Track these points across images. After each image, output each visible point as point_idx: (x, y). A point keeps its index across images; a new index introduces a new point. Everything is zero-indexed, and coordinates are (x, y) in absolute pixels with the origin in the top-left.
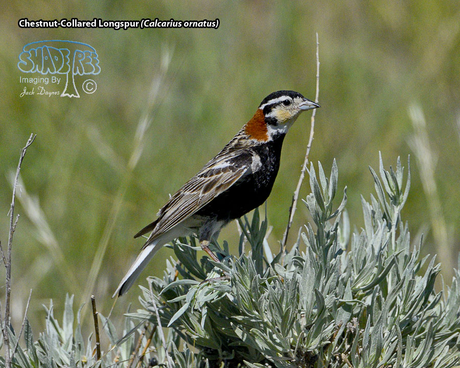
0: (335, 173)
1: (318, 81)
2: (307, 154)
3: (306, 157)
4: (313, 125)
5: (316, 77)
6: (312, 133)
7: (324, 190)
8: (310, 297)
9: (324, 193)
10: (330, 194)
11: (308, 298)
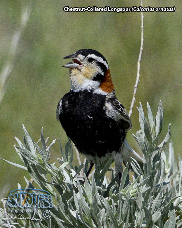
1: (142, 32)
2: (135, 93)
3: (133, 96)
4: (139, 69)
5: (141, 29)
6: (138, 75)
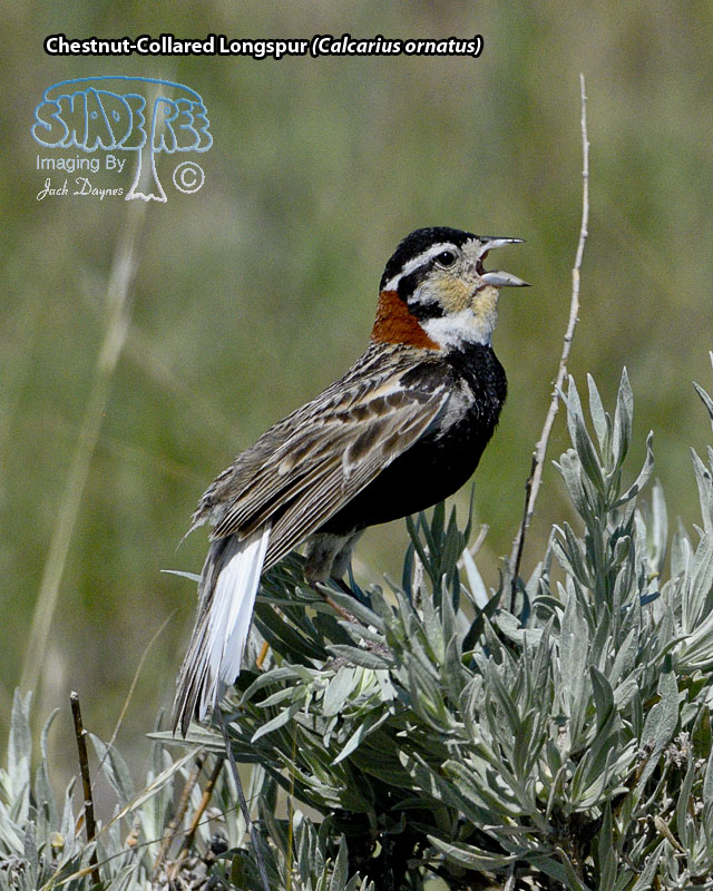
0: (626, 402)
1: (586, 186)
2: (565, 355)
3: (562, 363)
4: (576, 288)
6: (575, 306)
7: (601, 440)
8: (579, 687)
9: (601, 447)
10: (616, 449)
11: (573, 689)
